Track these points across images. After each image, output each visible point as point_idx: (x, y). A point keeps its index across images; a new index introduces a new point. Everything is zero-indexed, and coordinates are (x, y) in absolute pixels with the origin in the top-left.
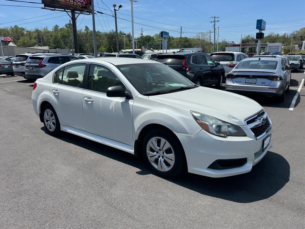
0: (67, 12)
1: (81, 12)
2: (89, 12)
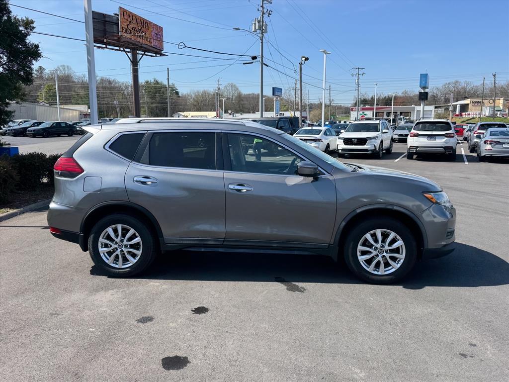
0: (126, 52)
1: (145, 53)
2: (156, 53)
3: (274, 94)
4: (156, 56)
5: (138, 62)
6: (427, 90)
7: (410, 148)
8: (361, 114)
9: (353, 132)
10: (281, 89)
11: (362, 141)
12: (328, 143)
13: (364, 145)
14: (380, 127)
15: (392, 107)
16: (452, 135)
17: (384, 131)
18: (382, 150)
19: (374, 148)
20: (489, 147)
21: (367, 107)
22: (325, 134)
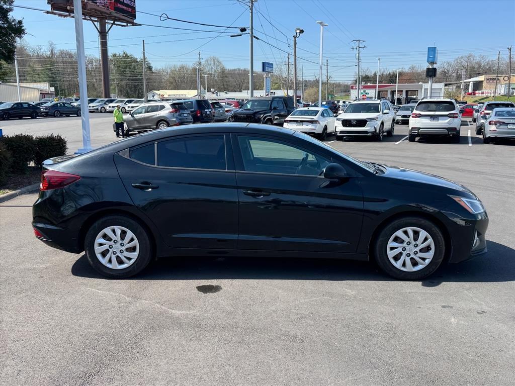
0: (93, 21)
1: (114, 22)
2: (128, 22)
3: (264, 70)
4: (127, 26)
5: (107, 33)
6: (435, 66)
7: (411, 130)
8: (362, 93)
9: (353, 112)
10: (272, 64)
11: (362, 123)
12: (326, 125)
13: (364, 126)
14: (381, 107)
15: (397, 84)
16: (456, 115)
17: (385, 111)
18: (383, 132)
19: (374, 130)
20: (493, 127)
21: (369, 84)
22: (322, 115)
